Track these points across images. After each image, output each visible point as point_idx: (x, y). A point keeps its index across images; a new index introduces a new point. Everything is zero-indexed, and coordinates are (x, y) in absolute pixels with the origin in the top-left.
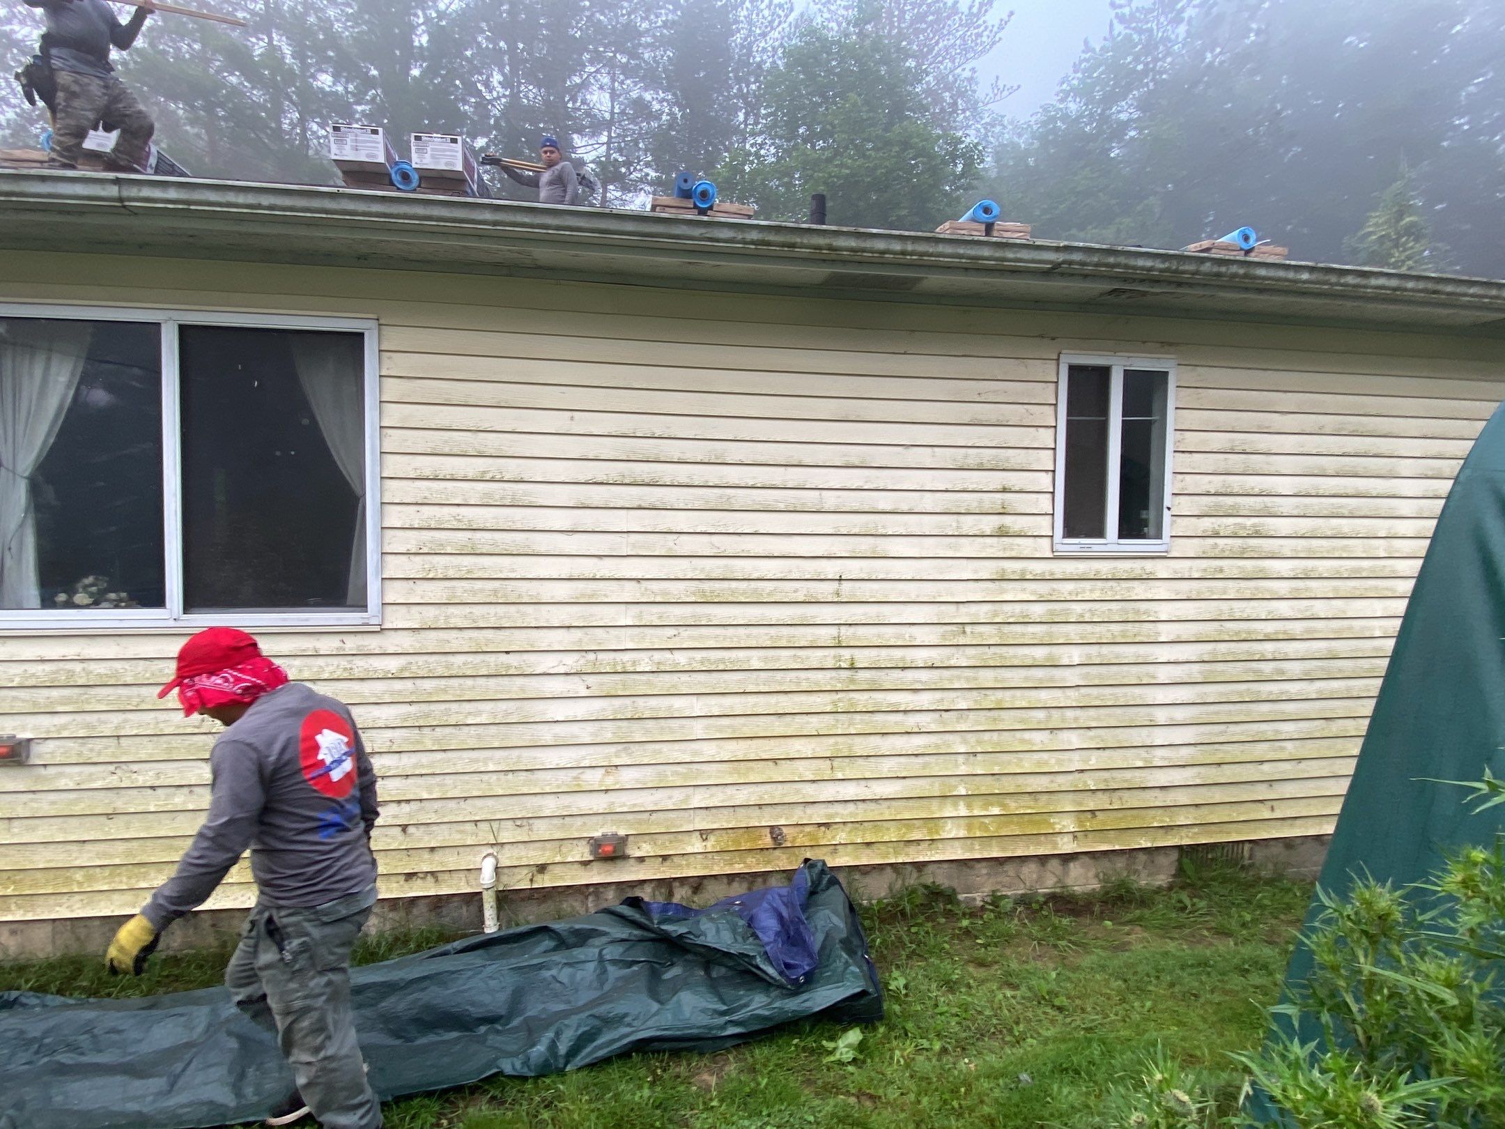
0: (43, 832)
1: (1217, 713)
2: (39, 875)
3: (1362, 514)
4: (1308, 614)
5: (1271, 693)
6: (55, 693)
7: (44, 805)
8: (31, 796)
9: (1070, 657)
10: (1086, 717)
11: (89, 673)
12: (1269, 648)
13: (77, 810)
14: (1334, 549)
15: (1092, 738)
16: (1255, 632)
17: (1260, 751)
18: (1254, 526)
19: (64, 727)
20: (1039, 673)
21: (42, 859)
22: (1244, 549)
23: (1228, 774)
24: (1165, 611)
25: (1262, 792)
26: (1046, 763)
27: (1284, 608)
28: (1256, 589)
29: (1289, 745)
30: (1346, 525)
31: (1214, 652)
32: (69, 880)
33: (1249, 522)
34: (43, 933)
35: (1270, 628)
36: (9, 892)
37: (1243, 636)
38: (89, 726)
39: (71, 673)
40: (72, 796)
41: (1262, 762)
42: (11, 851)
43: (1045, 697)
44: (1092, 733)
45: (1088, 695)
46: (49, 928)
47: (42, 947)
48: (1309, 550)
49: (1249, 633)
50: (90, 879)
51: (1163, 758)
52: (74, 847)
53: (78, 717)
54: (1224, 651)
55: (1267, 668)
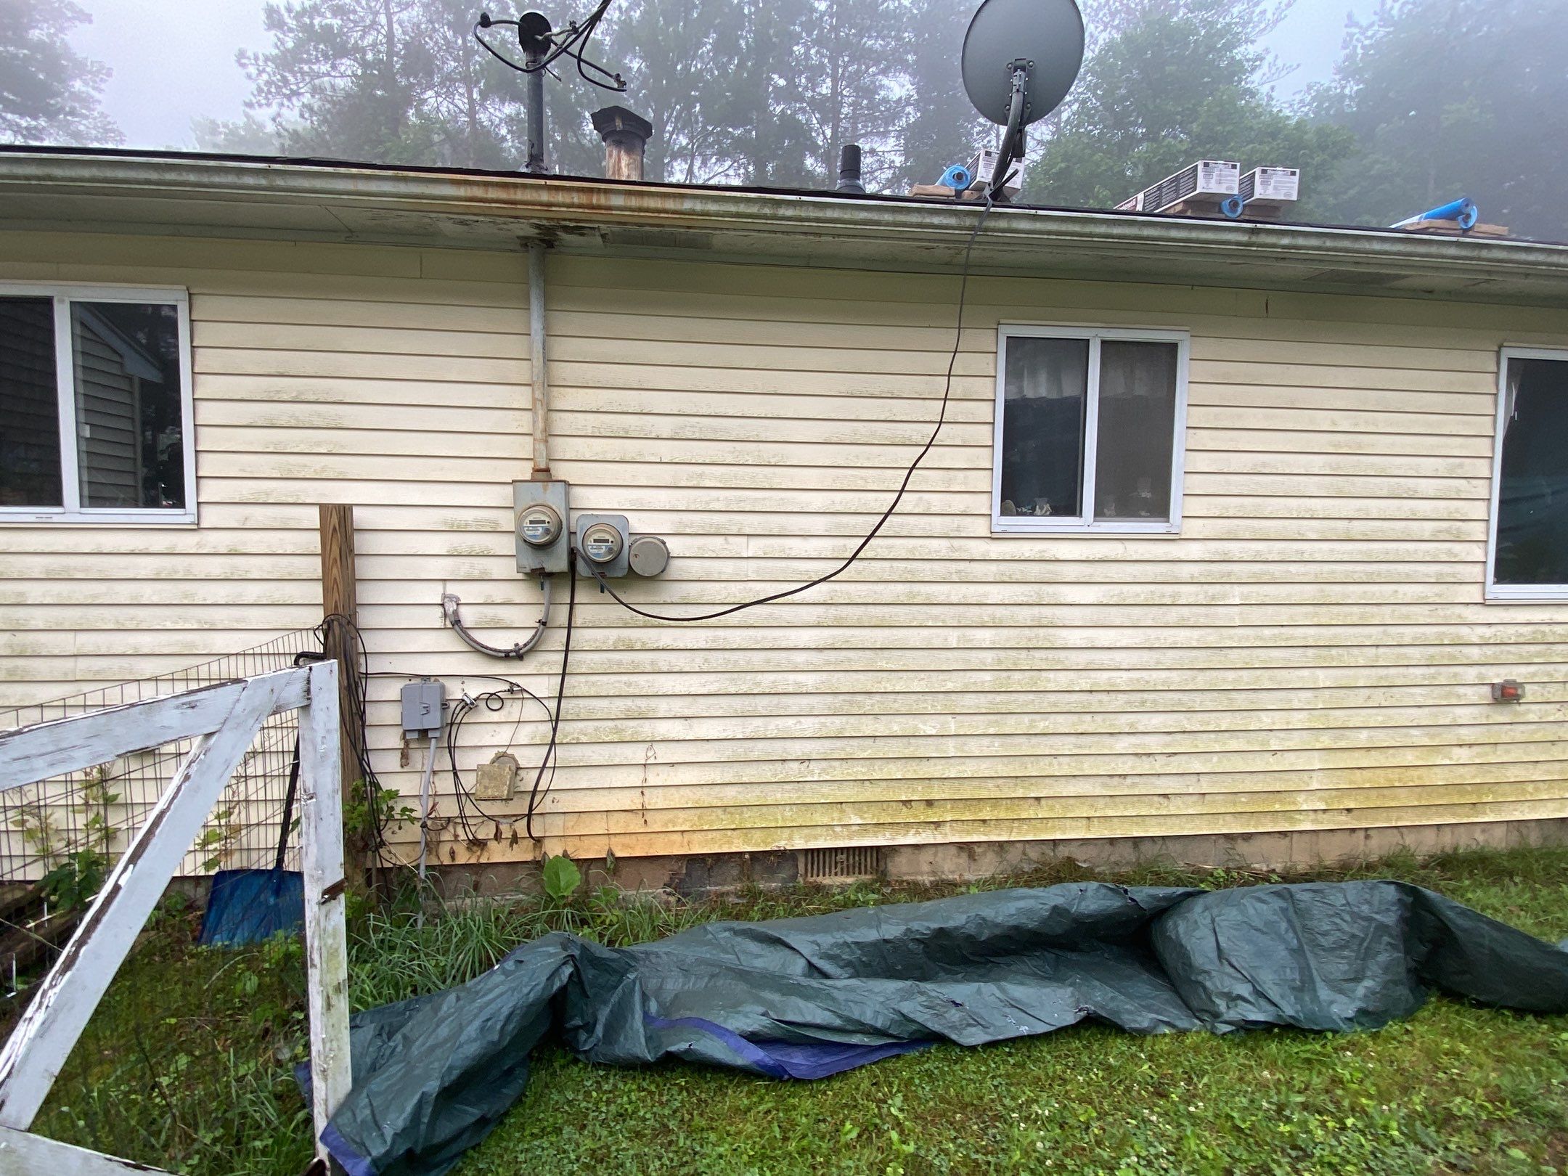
0: (1516, 754)
2: (1507, 787)
6: (1532, 648)
7: (1518, 733)
8: (1509, 727)
11: (1554, 633)
13: (1538, 737)
19: (1534, 674)
21: (1513, 774)
32: (1524, 791)
34: (1500, 832)
36: (1490, 799)
38: (1549, 674)
39: (1544, 633)
40: (1533, 727)
42: (1493, 768)
46: (1504, 828)
47: (1499, 841)
50: (1537, 790)
52: (1530, 766)
53: (1542, 667)
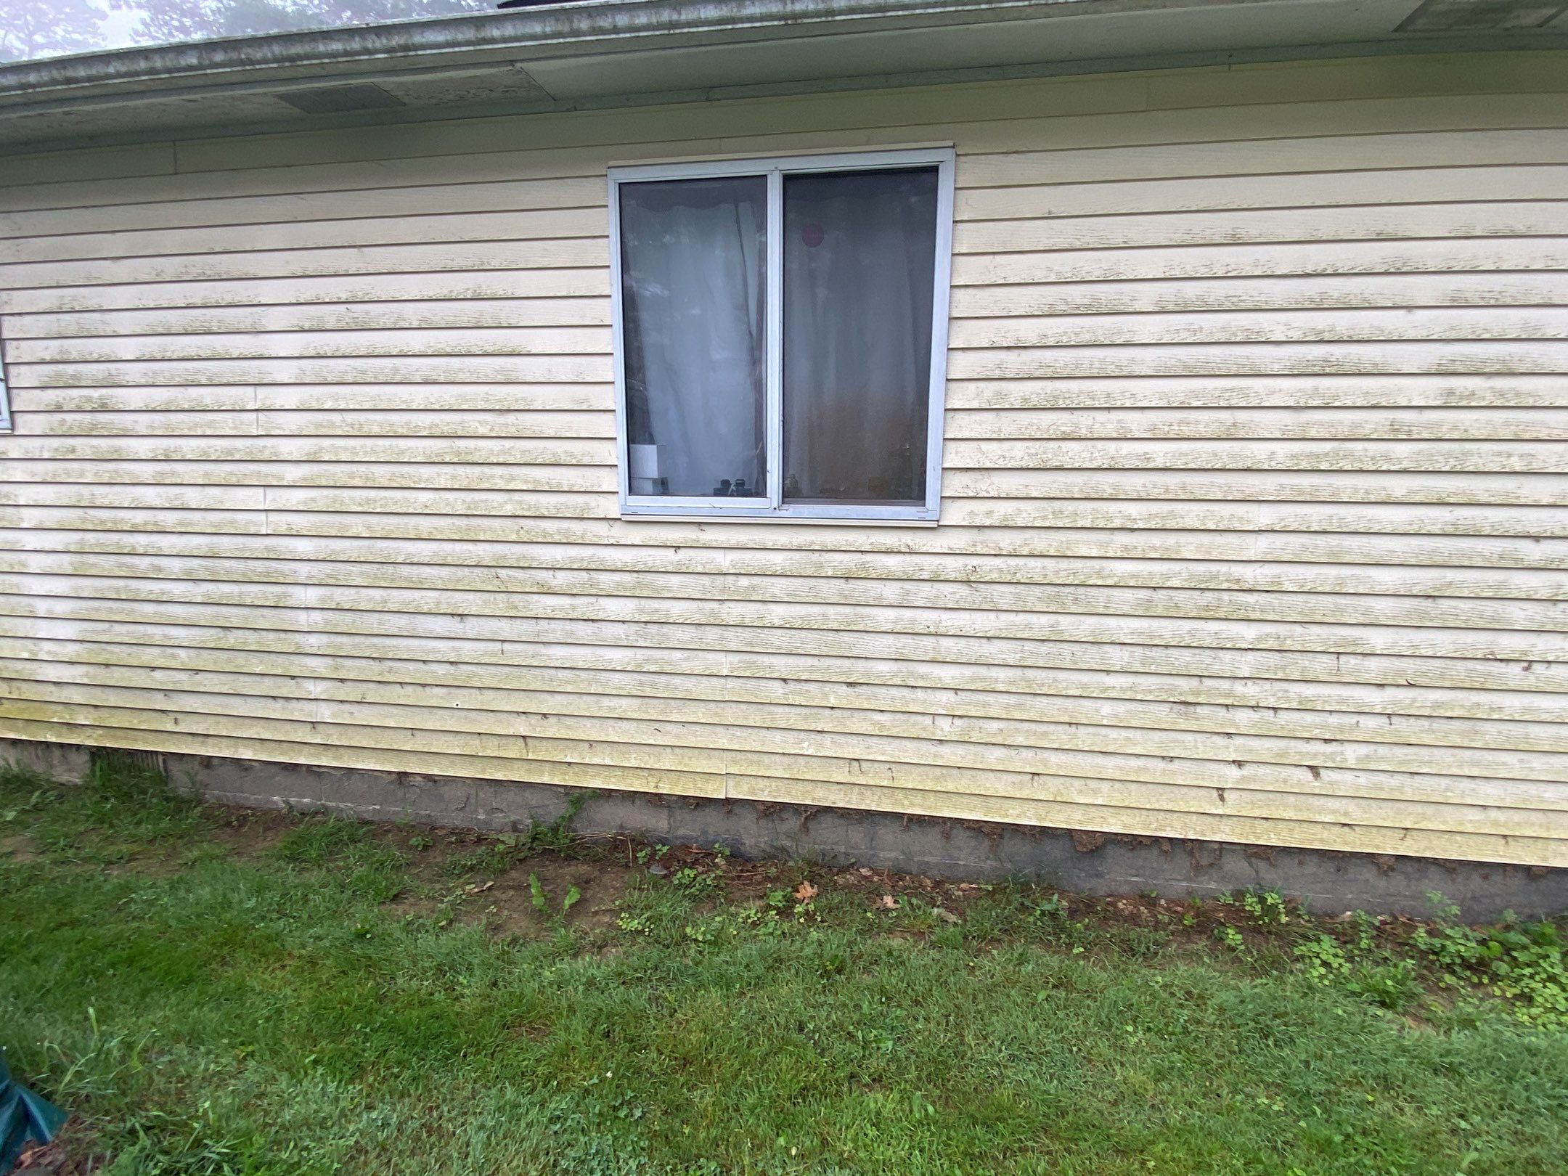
1: (97, 610)
3: (224, 381)
4: (177, 504)
5: (151, 592)
14: (196, 425)
16: (122, 521)
17: (150, 656)
18: (101, 398)
22: (94, 426)
23: (117, 676)
24: (25, 495)
27: (151, 495)
28: (116, 472)
30: (208, 396)
31: (81, 543)
33: (96, 393)
35: (139, 518)
37: (109, 526)
41: (153, 669)
48: (168, 427)
49: (115, 522)
51: (49, 652)
54: (93, 541)
55: (143, 564)
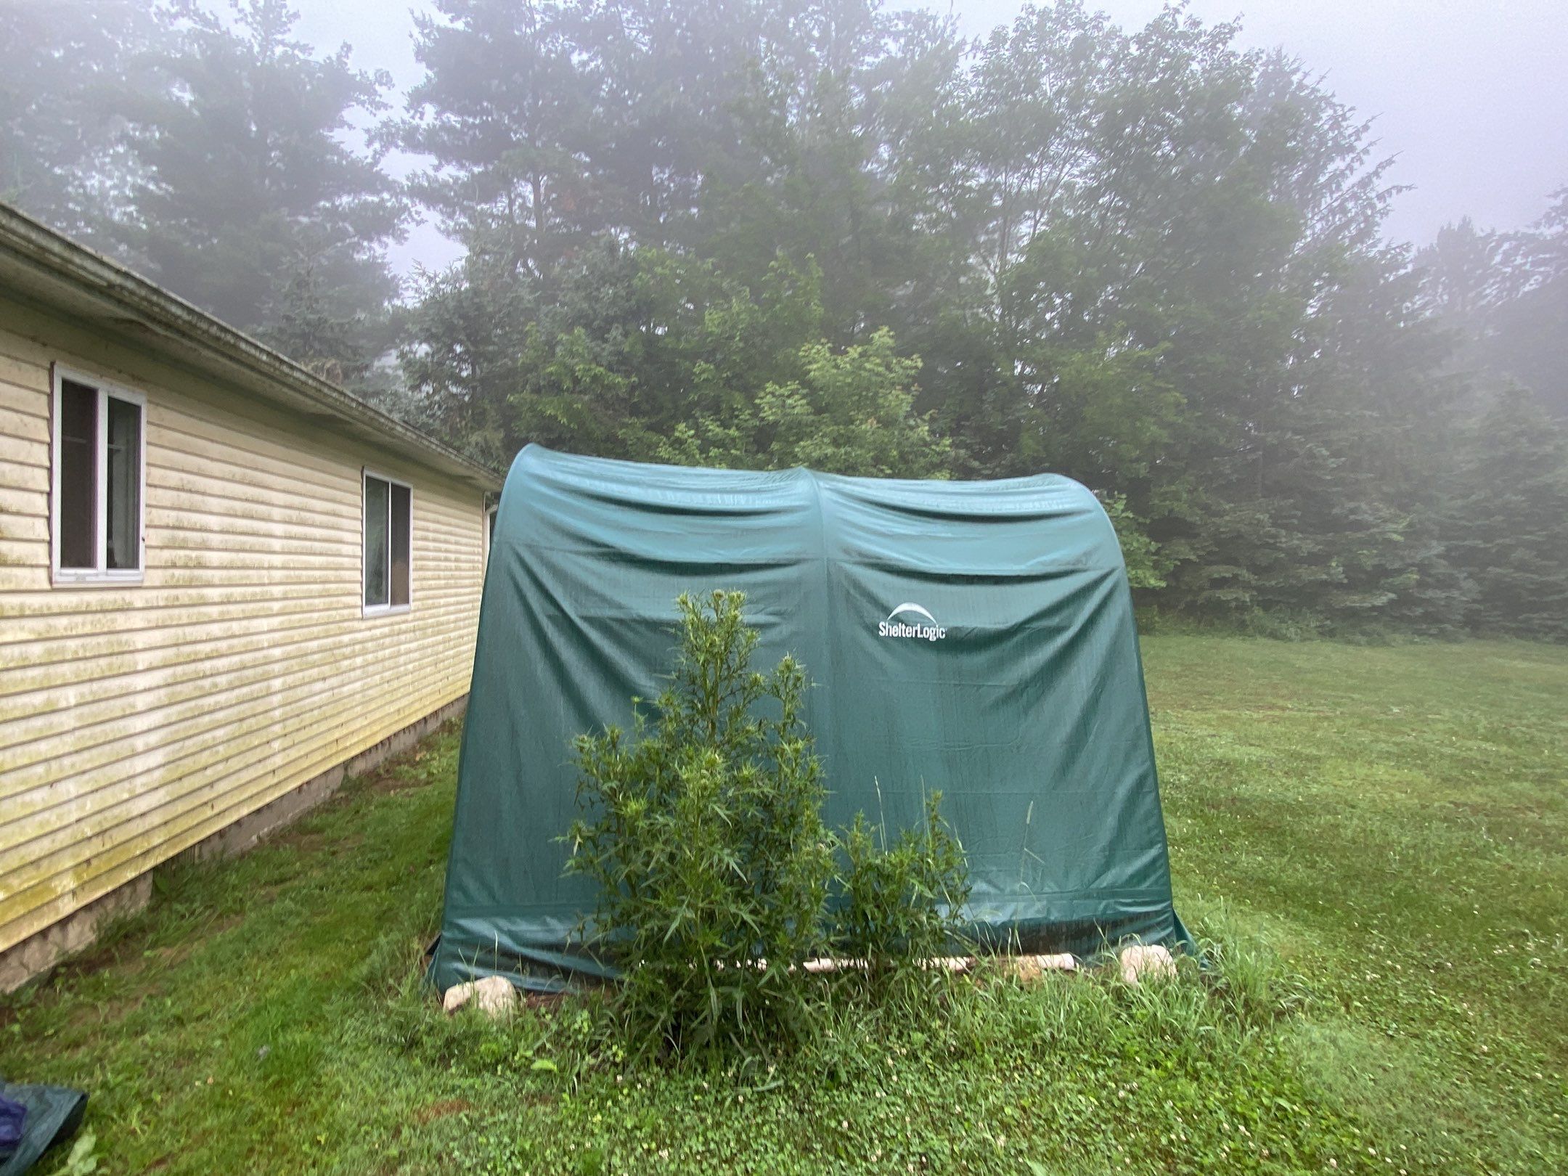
1: (177, 731)
3: (256, 549)
4: (229, 634)
5: (209, 705)
9: (67, 699)
10: (81, 761)
12: (207, 666)
14: (242, 577)
15: (87, 782)
16: (199, 652)
17: (205, 758)
18: (197, 557)
20: (38, 722)
22: (192, 579)
23: (188, 784)
24: (140, 640)
25: (207, 795)
26: (48, 822)
27: (216, 629)
28: (199, 614)
29: (221, 748)
30: (248, 558)
31: (173, 675)
33: (194, 554)
35: (208, 648)
37: (192, 657)
41: (206, 768)
43: (44, 748)
44: (86, 777)
45: (83, 737)
49: (196, 654)
51: (143, 785)
54: (181, 672)
